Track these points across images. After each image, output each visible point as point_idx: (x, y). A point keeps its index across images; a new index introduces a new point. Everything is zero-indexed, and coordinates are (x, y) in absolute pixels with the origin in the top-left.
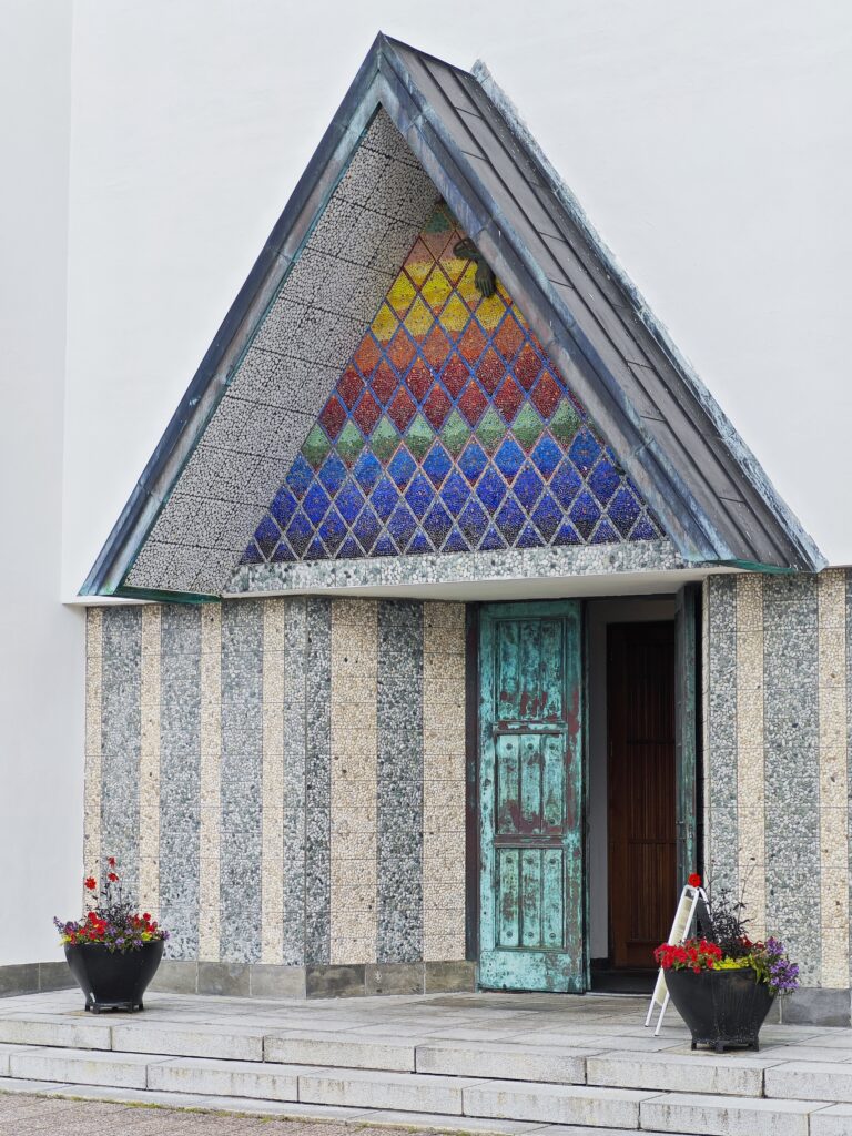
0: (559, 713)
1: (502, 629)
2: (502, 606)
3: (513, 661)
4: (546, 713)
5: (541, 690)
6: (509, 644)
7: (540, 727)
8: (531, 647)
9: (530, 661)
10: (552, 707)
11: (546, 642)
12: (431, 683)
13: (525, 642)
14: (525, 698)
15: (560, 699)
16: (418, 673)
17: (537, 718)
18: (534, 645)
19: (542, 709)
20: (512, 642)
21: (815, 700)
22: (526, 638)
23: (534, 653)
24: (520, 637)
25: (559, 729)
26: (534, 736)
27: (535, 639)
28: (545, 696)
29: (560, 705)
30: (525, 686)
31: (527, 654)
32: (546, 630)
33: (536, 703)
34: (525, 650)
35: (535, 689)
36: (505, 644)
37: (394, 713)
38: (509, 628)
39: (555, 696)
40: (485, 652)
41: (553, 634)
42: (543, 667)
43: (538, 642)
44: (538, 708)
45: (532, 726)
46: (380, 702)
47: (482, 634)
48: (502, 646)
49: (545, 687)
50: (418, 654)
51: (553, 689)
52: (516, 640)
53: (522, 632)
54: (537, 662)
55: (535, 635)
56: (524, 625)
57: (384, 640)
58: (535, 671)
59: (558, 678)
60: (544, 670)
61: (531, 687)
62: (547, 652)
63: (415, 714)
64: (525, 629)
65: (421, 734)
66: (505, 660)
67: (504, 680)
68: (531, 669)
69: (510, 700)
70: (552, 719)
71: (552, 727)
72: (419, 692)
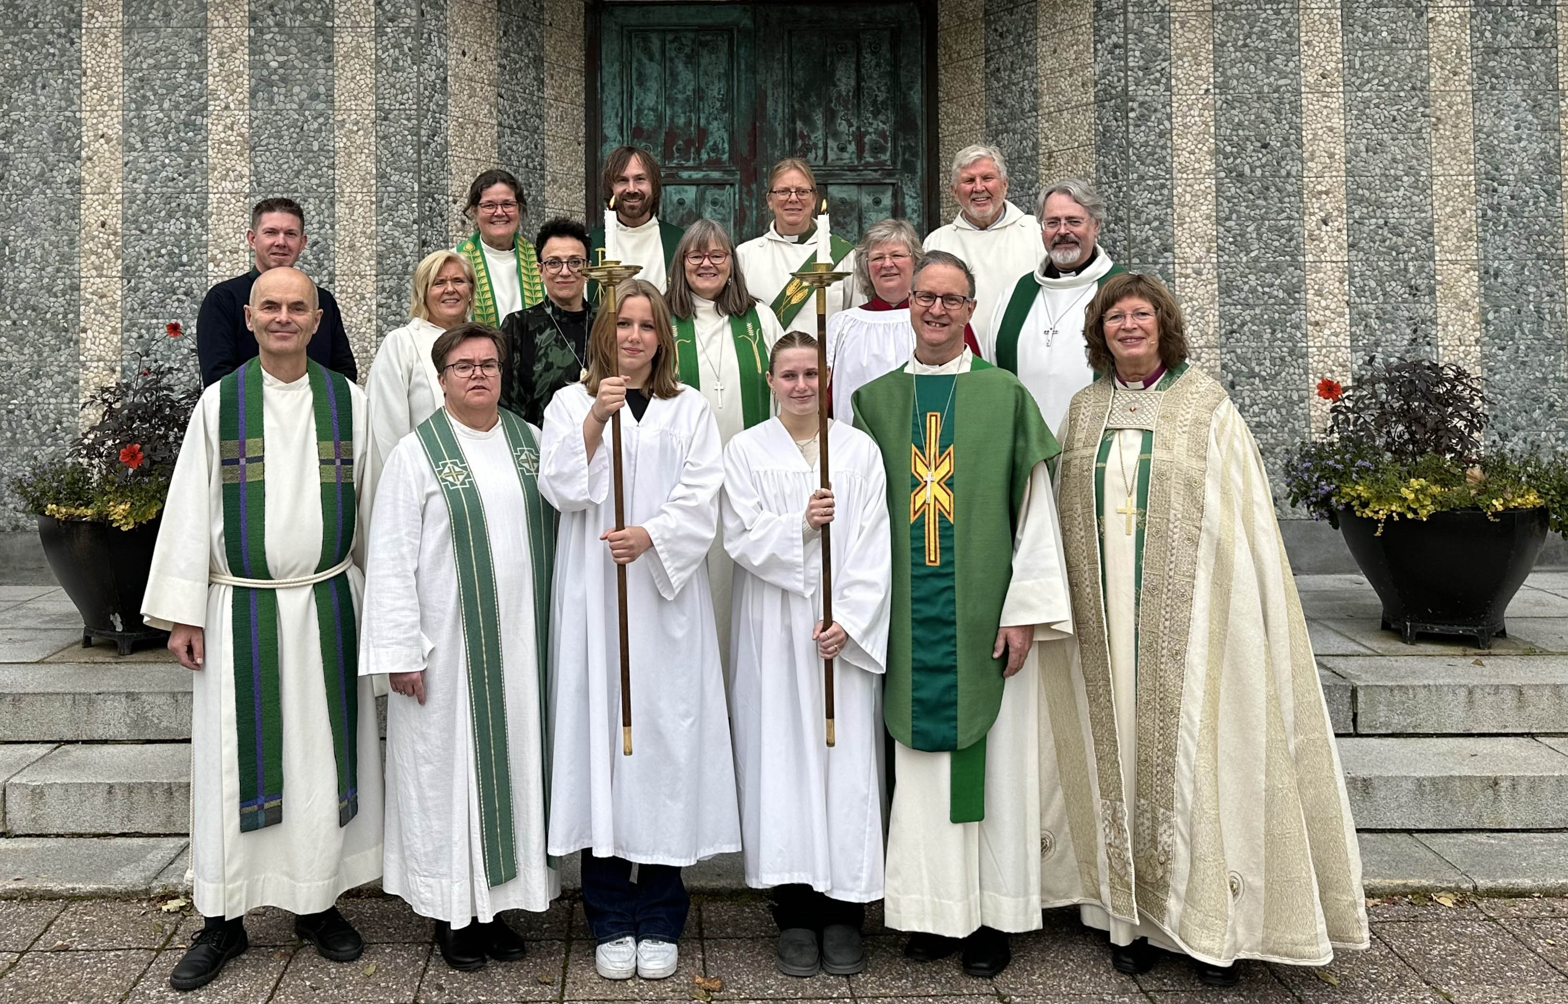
0: (725, 157)
1: (634, 42)
2: (637, 9)
3: (654, 85)
4: (704, 157)
5: (698, 125)
6: (645, 61)
7: (697, 175)
8: (681, 67)
9: (680, 87)
10: (715, 148)
11: (704, 61)
12: (552, 105)
13: (672, 60)
14: (671, 136)
15: (726, 136)
16: (539, 90)
17: (691, 163)
18: (686, 64)
19: (698, 152)
20: (651, 59)
21: (1297, 110)
22: (673, 54)
23: (685, 75)
24: (663, 52)
25: (726, 177)
26: (687, 188)
27: (687, 56)
28: (703, 133)
29: (726, 146)
30: (672, 120)
31: (674, 75)
32: (703, 44)
33: (689, 143)
34: (671, 69)
35: (689, 123)
36: (639, 61)
37: (516, 143)
38: (646, 40)
39: (718, 133)
40: (610, 70)
41: (714, 50)
42: (700, 94)
43: (691, 60)
44: (693, 150)
45: (685, 175)
46: (500, 124)
47: (604, 46)
48: (635, 65)
49: (703, 122)
50: (538, 61)
51: (715, 123)
52: (657, 56)
53: (668, 46)
54: (690, 87)
55: (687, 50)
56: (670, 37)
57: (505, 33)
58: (687, 99)
59: (724, 110)
60: (701, 99)
61: (681, 121)
62: (706, 73)
63: (536, 148)
64: (671, 42)
65: (542, 177)
66: (641, 84)
67: (639, 111)
68: (680, 96)
69: (648, 138)
70: (714, 164)
71: (715, 175)
72: (540, 117)
